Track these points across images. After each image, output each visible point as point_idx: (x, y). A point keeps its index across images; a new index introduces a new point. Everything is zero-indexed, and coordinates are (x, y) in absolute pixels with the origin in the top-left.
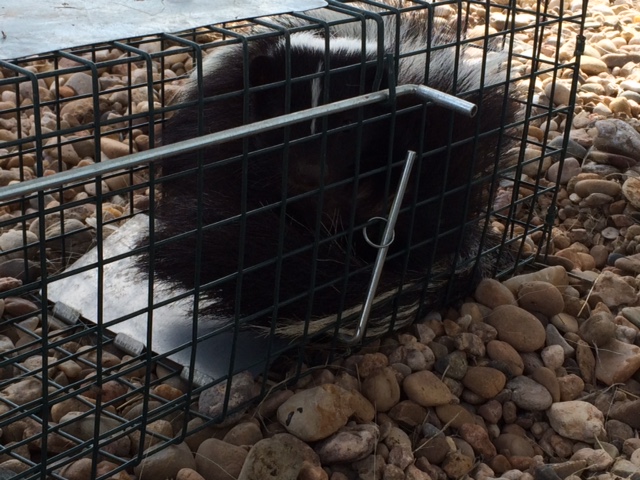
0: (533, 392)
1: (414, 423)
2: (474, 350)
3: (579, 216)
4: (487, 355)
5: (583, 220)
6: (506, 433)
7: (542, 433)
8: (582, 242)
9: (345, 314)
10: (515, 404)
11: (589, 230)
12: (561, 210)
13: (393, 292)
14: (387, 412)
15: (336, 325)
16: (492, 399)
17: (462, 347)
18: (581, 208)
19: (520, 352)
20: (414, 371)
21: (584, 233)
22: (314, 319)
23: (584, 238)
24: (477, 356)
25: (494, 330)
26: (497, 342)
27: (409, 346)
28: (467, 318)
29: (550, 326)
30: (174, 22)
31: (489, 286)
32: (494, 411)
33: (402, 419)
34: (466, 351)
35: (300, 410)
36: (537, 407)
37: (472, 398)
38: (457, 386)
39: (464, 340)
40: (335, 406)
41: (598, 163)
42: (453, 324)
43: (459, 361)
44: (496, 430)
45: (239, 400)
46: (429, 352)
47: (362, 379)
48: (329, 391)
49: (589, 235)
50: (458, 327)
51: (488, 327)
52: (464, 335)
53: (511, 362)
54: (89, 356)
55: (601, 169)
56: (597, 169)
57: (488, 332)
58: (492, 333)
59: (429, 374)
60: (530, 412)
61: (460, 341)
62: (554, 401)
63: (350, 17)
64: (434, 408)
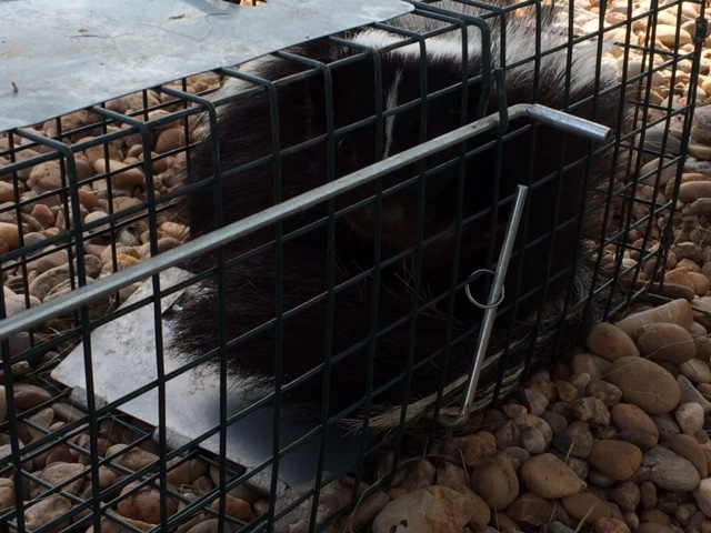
0: (675, 468)
1: (540, 523)
2: (598, 419)
3: (683, 225)
4: (613, 423)
5: (688, 230)
6: (647, 521)
7: (690, 519)
8: (690, 258)
9: (446, 390)
10: (655, 484)
11: (697, 243)
12: (661, 219)
13: (497, 356)
14: (504, 511)
15: (436, 406)
16: (627, 481)
17: (584, 418)
18: (685, 215)
19: (652, 415)
20: (533, 455)
21: (693, 248)
22: (411, 402)
23: (693, 253)
24: (602, 425)
25: (618, 390)
26: (623, 406)
27: (520, 421)
28: (584, 378)
29: (681, 377)
30: (231, 50)
31: (605, 334)
32: (631, 496)
33: (524, 519)
34: (590, 421)
35: (404, 523)
36: (683, 487)
37: (603, 480)
38: (582, 467)
39: (587, 407)
40: (447, 514)
41: (699, 160)
42: (569, 386)
43: (583, 436)
44: (634, 518)
45: (325, 514)
46: (546, 426)
47: (471, 470)
48: (438, 496)
49: (699, 248)
50: (575, 390)
51: (611, 386)
52: (586, 401)
53: (643, 431)
54: (124, 458)
55: (706, 167)
56: (701, 167)
57: (611, 393)
58: (615, 394)
59: (550, 457)
60: (672, 492)
61: (581, 409)
62: (702, 478)
63: (449, 25)
64: (560, 500)
